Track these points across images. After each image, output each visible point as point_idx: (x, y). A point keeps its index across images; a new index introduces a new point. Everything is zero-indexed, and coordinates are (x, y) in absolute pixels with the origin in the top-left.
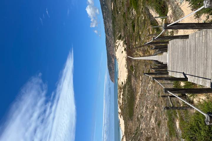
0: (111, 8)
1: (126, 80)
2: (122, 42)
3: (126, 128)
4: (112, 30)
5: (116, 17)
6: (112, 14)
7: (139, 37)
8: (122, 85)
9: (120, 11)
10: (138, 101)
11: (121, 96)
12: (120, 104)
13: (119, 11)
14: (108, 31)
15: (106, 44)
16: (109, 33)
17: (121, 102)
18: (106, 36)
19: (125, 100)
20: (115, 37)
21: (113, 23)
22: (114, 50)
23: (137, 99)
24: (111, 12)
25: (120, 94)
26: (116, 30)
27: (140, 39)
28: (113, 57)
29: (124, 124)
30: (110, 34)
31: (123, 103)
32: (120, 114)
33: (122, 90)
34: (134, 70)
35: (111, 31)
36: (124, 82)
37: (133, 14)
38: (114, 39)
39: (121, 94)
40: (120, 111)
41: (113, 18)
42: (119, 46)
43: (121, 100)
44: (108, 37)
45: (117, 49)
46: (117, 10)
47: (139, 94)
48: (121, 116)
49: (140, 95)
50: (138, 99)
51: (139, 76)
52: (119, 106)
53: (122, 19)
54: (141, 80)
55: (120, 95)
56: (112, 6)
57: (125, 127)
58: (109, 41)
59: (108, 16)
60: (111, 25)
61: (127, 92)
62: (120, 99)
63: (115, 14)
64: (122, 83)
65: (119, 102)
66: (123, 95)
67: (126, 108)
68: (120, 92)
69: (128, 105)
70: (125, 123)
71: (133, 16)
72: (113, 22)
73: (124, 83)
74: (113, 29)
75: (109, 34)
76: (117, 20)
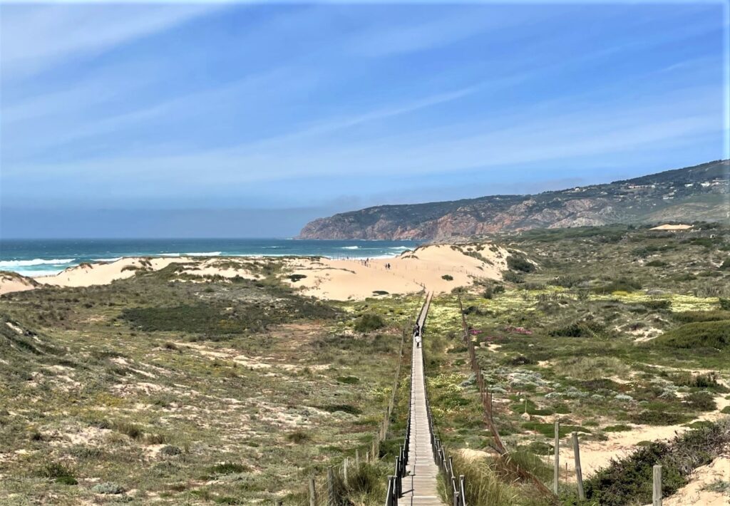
0: (664, 219)
1: (308, 294)
2: (498, 278)
3: (72, 297)
4: (557, 226)
5: (620, 244)
6: (631, 227)
7: (521, 359)
8: (289, 277)
9: (649, 265)
10: (203, 353)
11: (230, 273)
12: (195, 266)
13: (651, 258)
14: (549, 206)
15: (490, 199)
16: (540, 210)
17: (203, 271)
18: (527, 198)
19: (210, 291)
20: (521, 240)
21: (590, 232)
22: (459, 240)
23: (217, 349)
24: (645, 222)
25: (243, 267)
26: (557, 245)
27: (515, 363)
28: (423, 234)
29: (91, 287)
30: (538, 217)
31: (198, 277)
32: (140, 265)
33: (262, 277)
34: (358, 336)
35: (552, 223)
36: (303, 288)
37: (635, 327)
38: (513, 239)
39: (241, 273)
40: (159, 264)
41: (614, 230)
42: (480, 263)
43: (213, 271)
44: (522, 207)
45: (465, 249)
46: (653, 250)
47: (241, 360)
48: (133, 273)
49: (235, 366)
50: (214, 355)
51: (327, 360)
52: (184, 260)
53: (607, 274)
54: (307, 370)
55: (237, 266)
56: (671, 223)
57: (78, 289)
58: (502, 210)
59: (623, 204)
60: (581, 222)
61: (251, 298)
62: (215, 266)
63: (634, 240)
64: (296, 278)
65: (202, 258)
66: (238, 279)
67: (174, 294)
68: (252, 267)
69: (186, 302)
70: (99, 287)
71: (626, 328)
72: (596, 228)
73: (297, 284)
74: (558, 231)
75: (538, 211)
76: (606, 249)
